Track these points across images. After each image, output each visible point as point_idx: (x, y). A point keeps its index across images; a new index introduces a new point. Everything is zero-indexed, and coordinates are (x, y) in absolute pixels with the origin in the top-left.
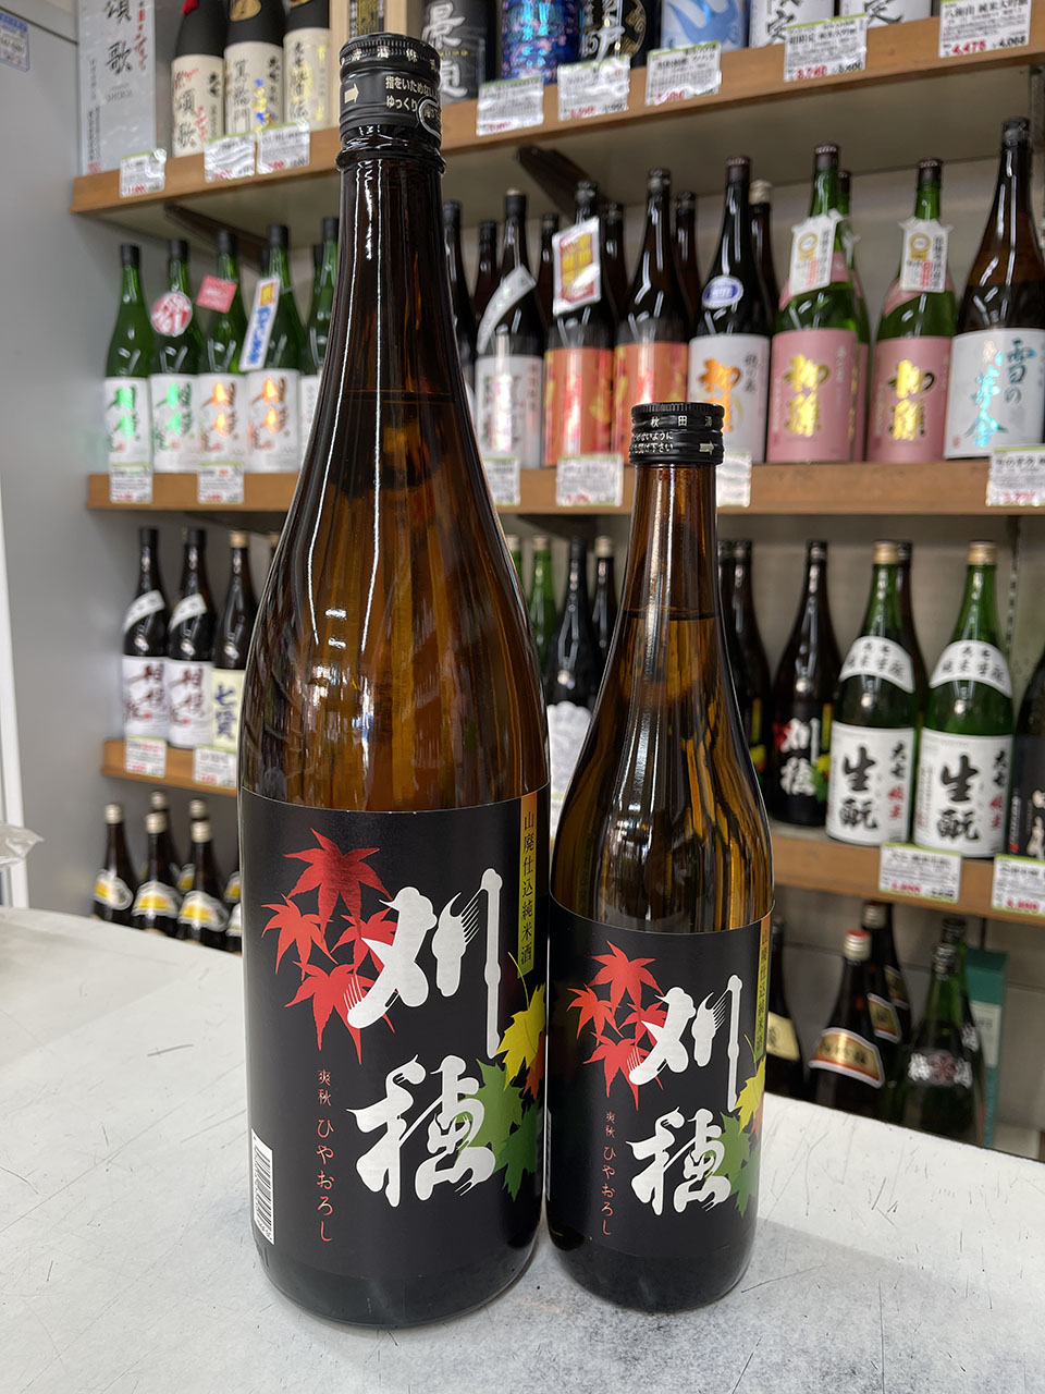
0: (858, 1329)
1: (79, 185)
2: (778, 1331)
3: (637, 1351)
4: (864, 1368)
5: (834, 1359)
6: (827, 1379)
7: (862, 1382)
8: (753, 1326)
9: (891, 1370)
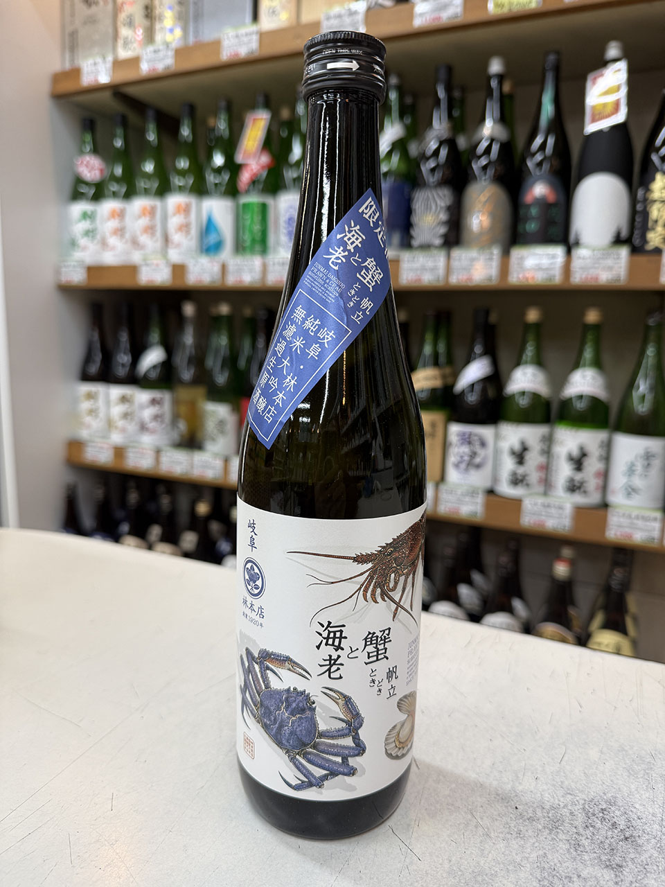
1: (57, 78)
3: (618, 860)
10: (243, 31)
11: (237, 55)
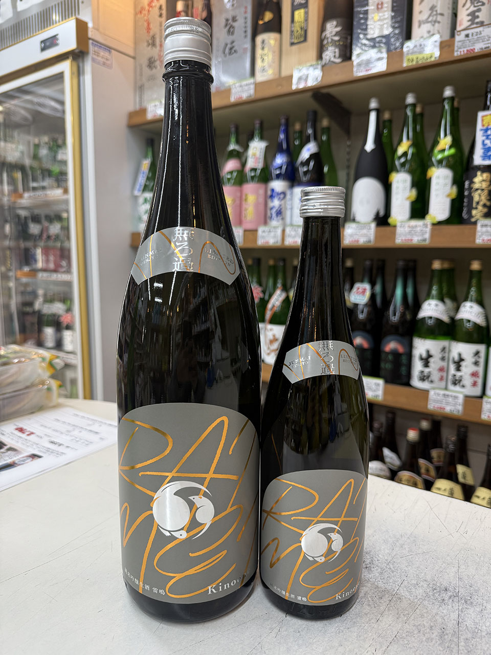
0: (448, 574)
1: (131, 115)
2: (415, 572)
4: (450, 589)
5: (438, 584)
6: (435, 591)
7: (449, 594)
8: (405, 570)
9: (462, 591)
10: (244, 83)
11: (241, 98)
